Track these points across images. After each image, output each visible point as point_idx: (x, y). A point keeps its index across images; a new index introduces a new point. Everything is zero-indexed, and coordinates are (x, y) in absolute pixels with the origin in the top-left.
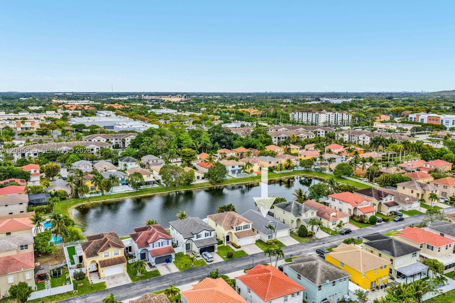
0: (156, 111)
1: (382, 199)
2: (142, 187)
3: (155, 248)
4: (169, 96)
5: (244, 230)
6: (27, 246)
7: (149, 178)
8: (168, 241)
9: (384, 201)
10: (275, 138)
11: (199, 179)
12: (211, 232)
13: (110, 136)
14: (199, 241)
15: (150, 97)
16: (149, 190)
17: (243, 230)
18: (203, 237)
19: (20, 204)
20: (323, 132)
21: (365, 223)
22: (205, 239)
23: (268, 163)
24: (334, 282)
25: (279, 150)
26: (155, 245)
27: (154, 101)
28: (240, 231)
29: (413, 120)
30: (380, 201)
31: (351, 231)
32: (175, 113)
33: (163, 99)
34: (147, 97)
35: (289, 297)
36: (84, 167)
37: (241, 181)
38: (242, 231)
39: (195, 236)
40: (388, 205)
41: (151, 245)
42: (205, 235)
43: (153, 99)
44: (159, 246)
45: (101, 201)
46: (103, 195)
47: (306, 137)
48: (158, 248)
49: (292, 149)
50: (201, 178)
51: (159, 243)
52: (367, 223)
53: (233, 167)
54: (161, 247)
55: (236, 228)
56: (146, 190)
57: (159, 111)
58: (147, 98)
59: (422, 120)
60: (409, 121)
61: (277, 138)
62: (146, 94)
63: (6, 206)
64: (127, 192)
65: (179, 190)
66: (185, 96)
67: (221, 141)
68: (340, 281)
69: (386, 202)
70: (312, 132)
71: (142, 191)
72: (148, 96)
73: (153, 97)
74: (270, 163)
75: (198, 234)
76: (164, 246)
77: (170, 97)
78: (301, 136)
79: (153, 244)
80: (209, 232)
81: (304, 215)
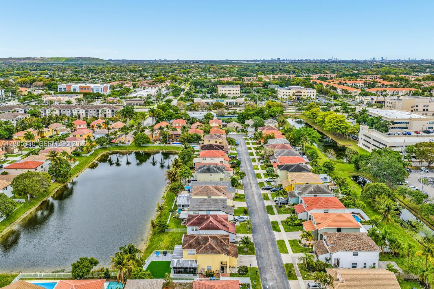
20: (21, 111)
29: (63, 90)
59: (74, 89)
60: (59, 91)
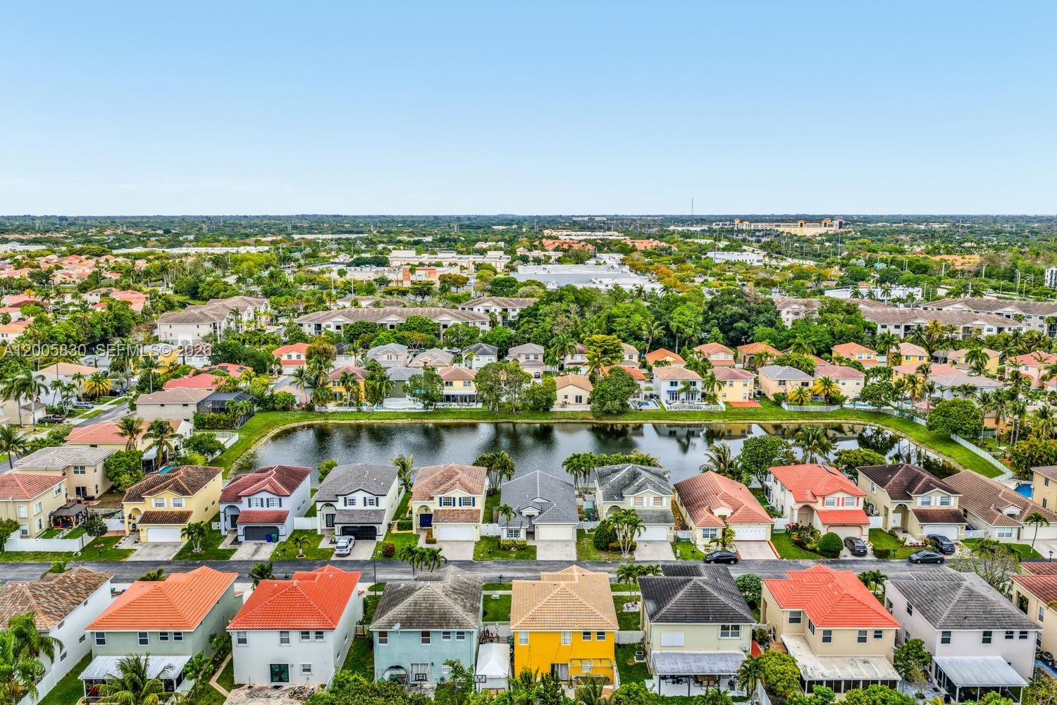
0: (717, 256)
1: (910, 498)
2: (440, 405)
3: (254, 508)
4: (799, 224)
5: (460, 508)
6: (83, 468)
7: (467, 387)
8: (280, 499)
9: (917, 503)
10: (897, 327)
11: (581, 401)
12: (377, 499)
13: (514, 302)
14: (349, 511)
15: (753, 224)
16: (452, 413)
17: (457, 507)
18: (359, 505)
19: (184, 405)
21: (806, 549)
22: (361, 511)
23: (777, 383)
24: (425, 634)
25: (865, 356)
26: (253, 502)
27: (761, 234)
28: (451, 508)
30: (903, 502)
31: (736, 561)
32: (758, 261)
33: (781, 229)
34: (745, 226)
35: (295, 636)
36: (385, 356)
37: (673, 417)
38: (454, 508)
39: (341, 499)
40: (924, 517)
41: (245, 500)
42: (365, 502)
43: (759, 231)
44: (262, 506)
45: (349, 422)
46: (359, 411)
47: (995, 332)
48: (259, 508)
49: (904, 358)
50: (584, 401)
51: (262, 499)
52: (814, 550)
53: (672, 384)
54: (265, 508)
55: (441, 498)
56: (447, 412)
57: (722, 257)
58: (744, 228)
61: (903, 328)
62: (743, 219)
63: (162, 405)
64: (407, 410)
65: (515, 421)
66: (841, 223)
67: (735, 325)
68: (447, 635)
69: (926, 507)
70: (1041, 318)
71: (437, 412)
72: (747, 223)
73: (760, 226)
74: (782, 383)
75: (349, 497)
76: (271, 508)
77: (801, 225)
78: (976, 327)
79: (249, 500)
80: (374, 498)
81: (632, 500)
